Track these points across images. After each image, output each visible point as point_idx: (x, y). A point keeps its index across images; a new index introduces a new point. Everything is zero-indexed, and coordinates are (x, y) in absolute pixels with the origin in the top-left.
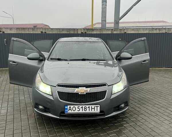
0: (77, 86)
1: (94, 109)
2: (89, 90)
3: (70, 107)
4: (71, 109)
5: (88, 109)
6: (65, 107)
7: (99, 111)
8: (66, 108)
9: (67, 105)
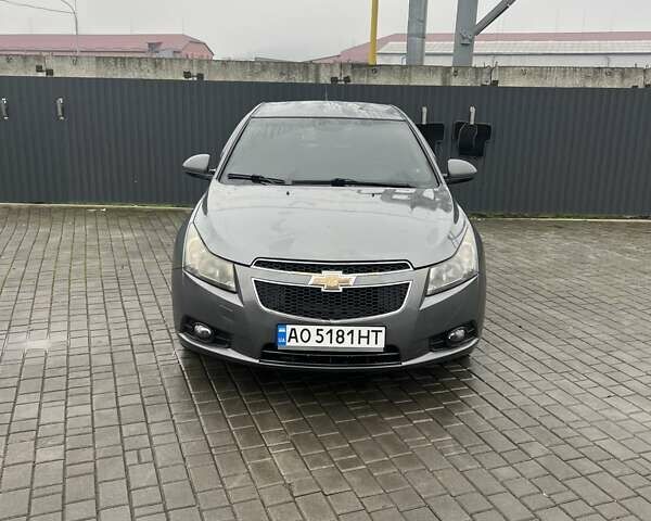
0: (316, 268)
1: (368, 337)
2: (352, 280)
3: (292, 329)
4: (296, 337)
5: (348, 338)
6: (277, 330)
7: (381, 344)
8: (280, 331)
9: (285, 323)
